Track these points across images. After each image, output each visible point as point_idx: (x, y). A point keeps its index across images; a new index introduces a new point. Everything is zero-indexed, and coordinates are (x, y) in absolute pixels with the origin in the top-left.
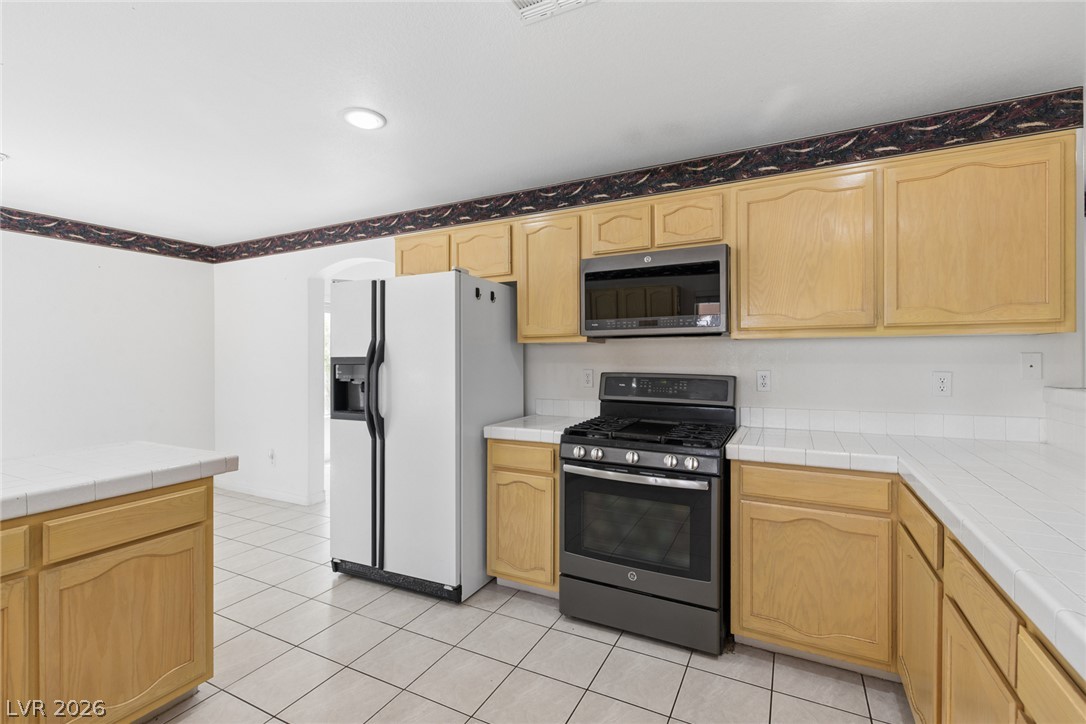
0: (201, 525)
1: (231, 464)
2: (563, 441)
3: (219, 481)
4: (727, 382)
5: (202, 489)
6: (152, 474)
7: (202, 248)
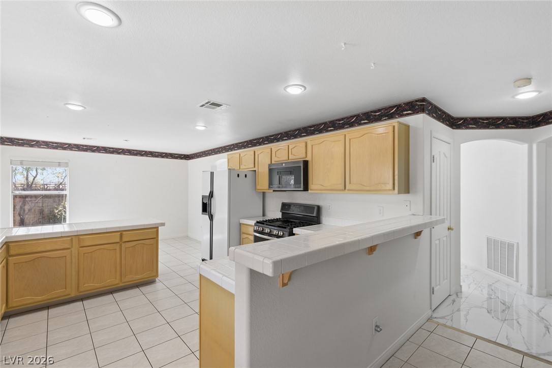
0: (156, 238)
1: (163, 224)
2: (255, 225)
3: (160, 228)
4: (314, 207)
5: (155, 230)
6: (144, 225)
7: (185, 155)
